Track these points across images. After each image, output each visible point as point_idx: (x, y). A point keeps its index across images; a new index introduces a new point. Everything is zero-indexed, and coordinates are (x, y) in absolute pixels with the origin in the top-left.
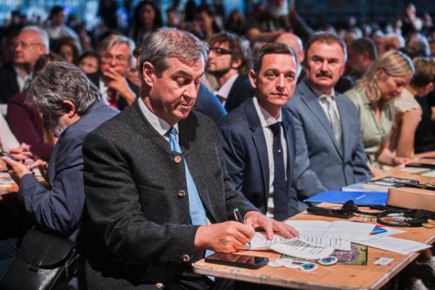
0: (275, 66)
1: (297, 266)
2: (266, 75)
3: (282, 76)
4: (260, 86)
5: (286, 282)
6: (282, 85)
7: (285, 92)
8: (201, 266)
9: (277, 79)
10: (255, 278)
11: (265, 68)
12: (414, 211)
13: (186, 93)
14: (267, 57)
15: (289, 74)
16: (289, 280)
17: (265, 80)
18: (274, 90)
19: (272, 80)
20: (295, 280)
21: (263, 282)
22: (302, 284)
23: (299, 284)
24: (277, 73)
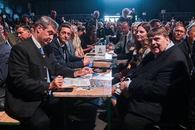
0: (65, 31)
1: (85, 90)
2: (62, 33)
3: (67, 34)
4: (60, 36)
5: (85, 95)
6: (66, 36)
7: (67, 38)
8: (56, 94)
9: (65, 34)
10: (75, 96)
11: (62, 31)
12: (102, 68)
13: (50, 37)
14: (63, 28)
15: (68, 34)
16: (86, 95)
17: (62, 34)
18: (64, 37)
19: (64, 34)
20: (88, 95)
21: (78, 96)
22: (91, 96)
23: (90, 96)
24: (65, 33)
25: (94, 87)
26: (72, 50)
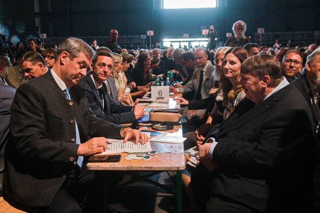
0: (104, 61)
1: (141, 158)
2: (99, 65)
3: (107, 66)
4: (95, 70)
5: (142, 167)
6: (106, 70)
7: (108, 74)
8: (92, 166)
9: (104, 67)
10: (124, 168)
11: (98, 62)
12: (165, 122)
14: (99, 57)
15: (110, 66)
16: (143, 166)
17: (98, 67)
18: (102, 72)
19: (102, 68)
20: (146, 166)
21: (129, 169)
22: (151, 168)
23: (149, 168)
24: (104, 65)
25: (156, 153)
26: (113, 93)
